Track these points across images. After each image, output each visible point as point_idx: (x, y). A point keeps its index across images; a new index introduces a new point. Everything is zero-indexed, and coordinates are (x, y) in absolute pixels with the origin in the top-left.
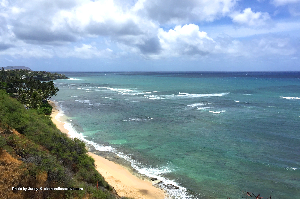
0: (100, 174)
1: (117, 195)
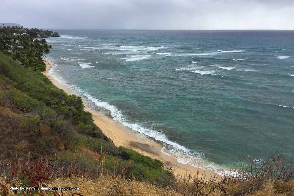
1: (114, 145)
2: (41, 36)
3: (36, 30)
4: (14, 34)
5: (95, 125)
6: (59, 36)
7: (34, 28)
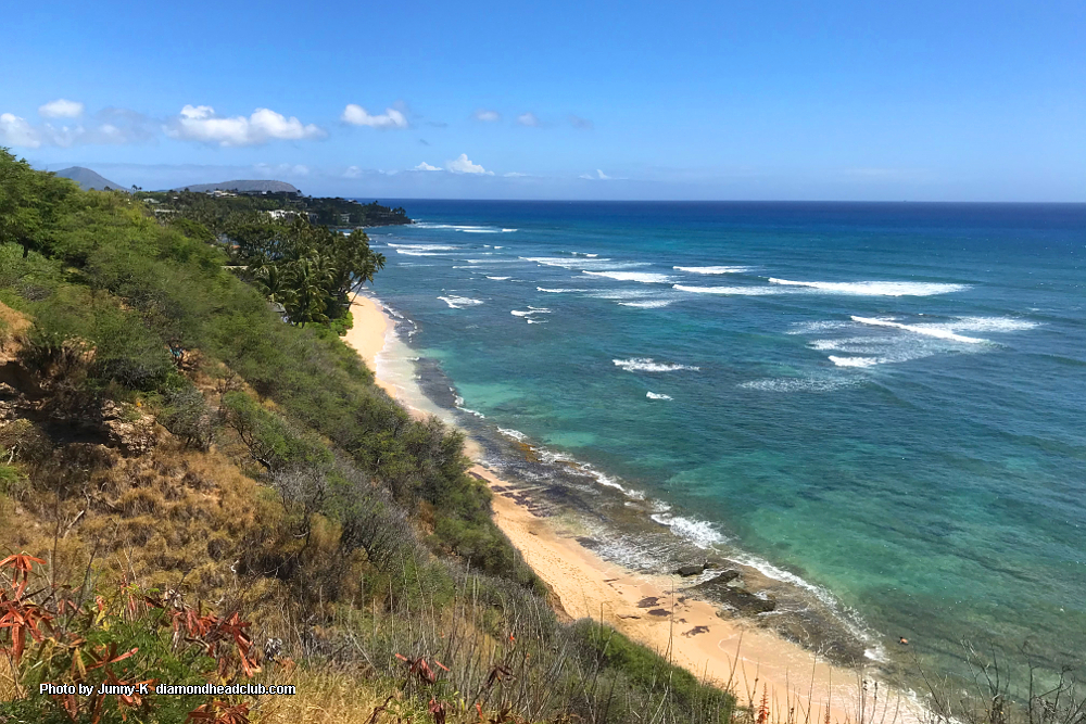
0: (510, 541)
1: (563, 610)
2: (354, 221)
3: (338, 203)
4: (273, 214)
5: (500, 532)
6: (409, 222)
7: (334, 197)
